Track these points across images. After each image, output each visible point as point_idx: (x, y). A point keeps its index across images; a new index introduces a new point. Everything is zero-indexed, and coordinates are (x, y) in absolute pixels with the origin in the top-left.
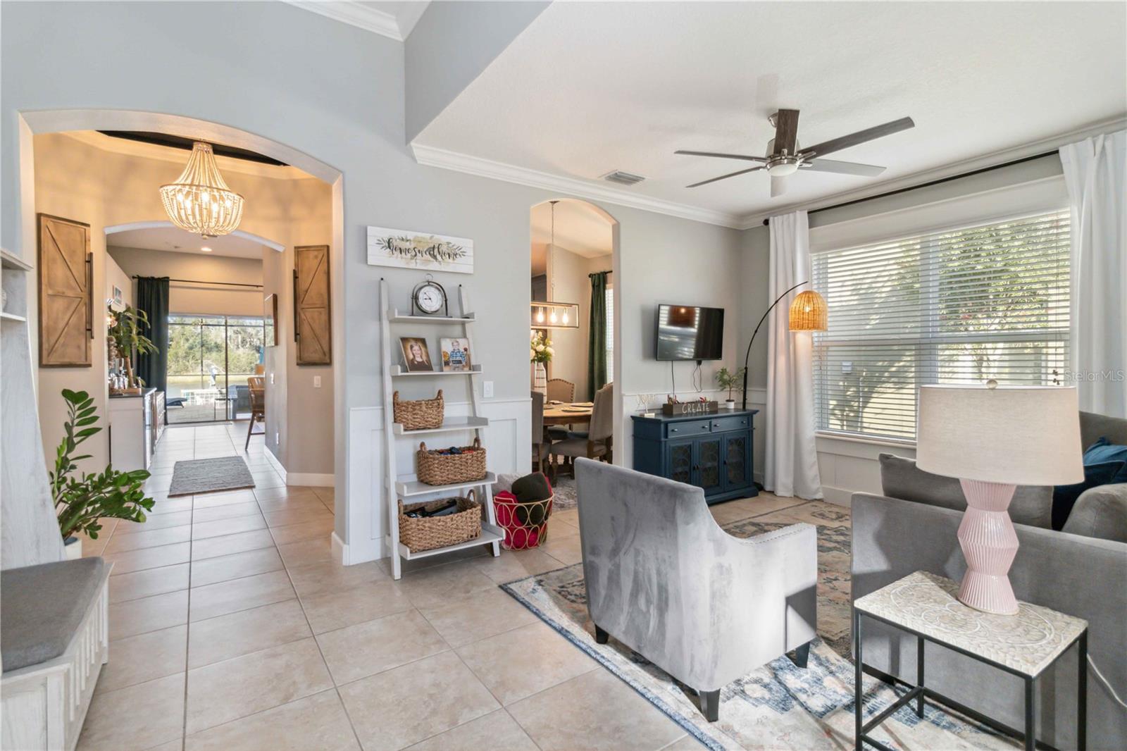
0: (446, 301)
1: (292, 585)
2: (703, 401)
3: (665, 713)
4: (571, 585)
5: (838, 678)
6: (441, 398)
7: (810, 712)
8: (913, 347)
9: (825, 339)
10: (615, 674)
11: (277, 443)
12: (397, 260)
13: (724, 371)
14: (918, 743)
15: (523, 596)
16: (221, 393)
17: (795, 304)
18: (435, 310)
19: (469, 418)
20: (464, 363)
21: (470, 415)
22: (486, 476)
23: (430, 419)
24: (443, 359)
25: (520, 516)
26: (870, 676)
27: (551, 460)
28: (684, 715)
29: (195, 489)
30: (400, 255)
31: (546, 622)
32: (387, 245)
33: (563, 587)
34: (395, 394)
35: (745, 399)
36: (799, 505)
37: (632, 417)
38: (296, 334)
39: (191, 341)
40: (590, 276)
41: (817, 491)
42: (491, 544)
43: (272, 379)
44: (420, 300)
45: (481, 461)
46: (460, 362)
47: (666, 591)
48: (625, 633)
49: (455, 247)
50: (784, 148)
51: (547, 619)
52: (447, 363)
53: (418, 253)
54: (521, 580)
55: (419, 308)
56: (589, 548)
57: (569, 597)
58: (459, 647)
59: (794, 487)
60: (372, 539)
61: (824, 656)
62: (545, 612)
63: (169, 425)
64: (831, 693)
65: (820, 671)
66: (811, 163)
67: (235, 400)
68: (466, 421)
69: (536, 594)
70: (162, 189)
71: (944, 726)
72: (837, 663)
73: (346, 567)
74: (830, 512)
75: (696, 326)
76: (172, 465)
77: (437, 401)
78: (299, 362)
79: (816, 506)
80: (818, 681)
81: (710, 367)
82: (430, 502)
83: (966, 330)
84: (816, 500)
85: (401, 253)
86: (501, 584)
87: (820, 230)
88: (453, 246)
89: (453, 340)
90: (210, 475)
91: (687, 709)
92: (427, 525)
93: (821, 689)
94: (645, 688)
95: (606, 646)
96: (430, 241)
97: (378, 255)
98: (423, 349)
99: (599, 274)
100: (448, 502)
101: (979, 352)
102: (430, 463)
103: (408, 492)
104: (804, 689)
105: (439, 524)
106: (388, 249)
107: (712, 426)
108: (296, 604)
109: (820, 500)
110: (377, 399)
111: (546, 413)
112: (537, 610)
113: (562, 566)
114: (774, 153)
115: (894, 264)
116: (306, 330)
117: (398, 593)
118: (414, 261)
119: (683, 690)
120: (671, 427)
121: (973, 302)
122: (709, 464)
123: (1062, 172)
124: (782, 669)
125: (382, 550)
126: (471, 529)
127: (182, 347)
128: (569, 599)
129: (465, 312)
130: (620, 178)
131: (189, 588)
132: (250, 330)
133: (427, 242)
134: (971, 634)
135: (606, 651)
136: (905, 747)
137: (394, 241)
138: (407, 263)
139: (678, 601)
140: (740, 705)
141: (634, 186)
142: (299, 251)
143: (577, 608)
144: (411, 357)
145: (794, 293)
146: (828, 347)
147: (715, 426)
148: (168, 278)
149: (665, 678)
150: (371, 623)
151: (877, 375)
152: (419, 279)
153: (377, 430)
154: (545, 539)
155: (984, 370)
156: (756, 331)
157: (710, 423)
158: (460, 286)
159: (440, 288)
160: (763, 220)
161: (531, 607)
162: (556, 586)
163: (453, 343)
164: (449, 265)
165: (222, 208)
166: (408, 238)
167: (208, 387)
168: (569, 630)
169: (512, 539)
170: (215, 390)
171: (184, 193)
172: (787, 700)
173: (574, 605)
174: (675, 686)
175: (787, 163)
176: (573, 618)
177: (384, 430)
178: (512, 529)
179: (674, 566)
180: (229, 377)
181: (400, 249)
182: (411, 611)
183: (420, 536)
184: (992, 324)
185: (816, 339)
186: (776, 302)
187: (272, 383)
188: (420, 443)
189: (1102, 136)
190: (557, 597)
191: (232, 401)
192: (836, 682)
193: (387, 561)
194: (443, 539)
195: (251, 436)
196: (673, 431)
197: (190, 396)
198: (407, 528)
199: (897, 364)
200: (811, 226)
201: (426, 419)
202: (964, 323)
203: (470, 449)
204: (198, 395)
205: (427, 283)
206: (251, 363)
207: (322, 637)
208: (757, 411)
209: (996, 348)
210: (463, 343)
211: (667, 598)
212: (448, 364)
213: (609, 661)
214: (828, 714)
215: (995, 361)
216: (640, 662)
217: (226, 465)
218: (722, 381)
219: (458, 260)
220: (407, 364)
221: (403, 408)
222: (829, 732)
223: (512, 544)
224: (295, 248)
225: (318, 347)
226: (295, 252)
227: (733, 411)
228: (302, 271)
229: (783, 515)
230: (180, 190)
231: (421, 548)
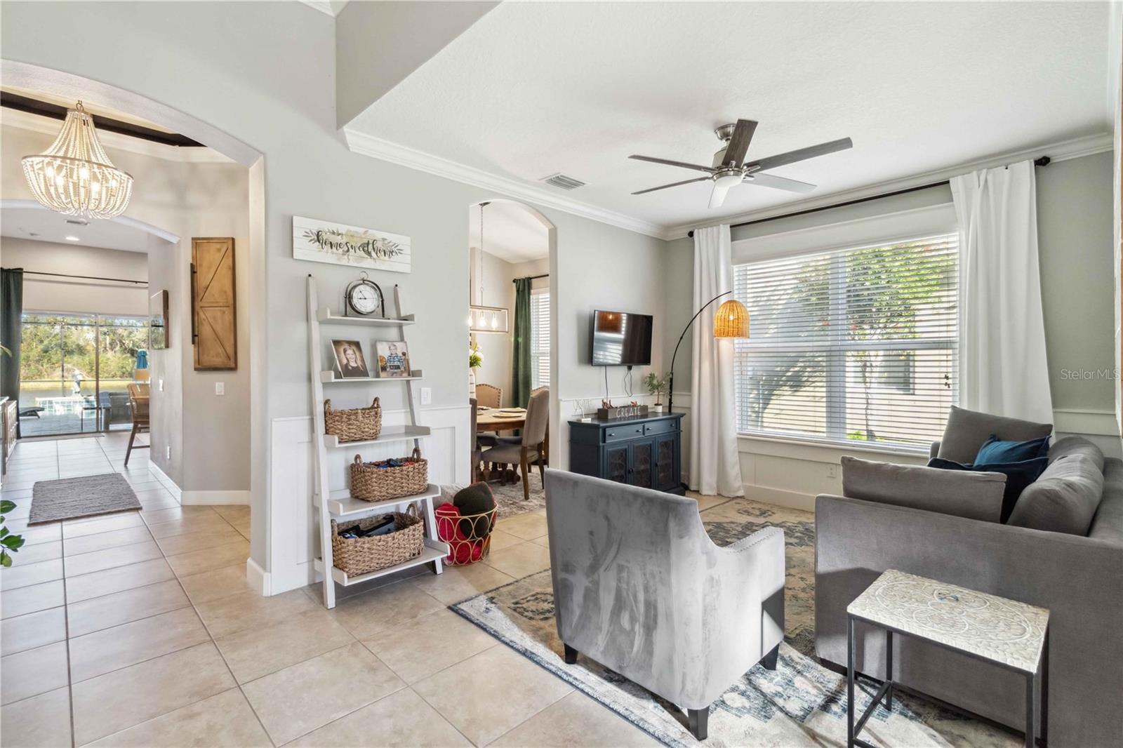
0: (382, 301)
1: (204, 625)
2: (634, 405)
3: (653, 735)
4: (525, 600)
5: (806, 677)
6: (378, 407)
7: (791, 717)
8: (824, 354)
9: (745, 346)
10: (592, 697)
11: (168, 457)
12: (328, 256)
13: (652, 377)
14: (895, 737)
15: (476, 616)
16: (88, 401)
17: (720, 313)
18: (370, 311)
19: (407, 427)
20: (402, 369)
21: (407, 424)
22: (428, 489)
23: (367, 430)
24: (380, 364)
25: (464, 528)
26: (833, 672)
27: (482, 468)
28: (673, 735)
29: (63, 514)
30: (330, 250)
31: (506, 644)
32: (316, 238)
33: (517, 603)
34: (327, 402)
35: (670, 403)
36: (724, 503)
37: (569, 422)
38: (194, 336)
39: (46, 342)
40: (514, 281)
41: (739, 489)
42: (433, 562)
43: (161, 386)
44: (354, 300)
45: (422, 472)
46: (398, 367)
47: (655, 608)
48: (604, 653)
49: (391, 244)
50: (733, 160)
51: (508, 641)
52: (384, 369)
53: (350, 249)
54: (472, 599)
55: (353, 308)
56: (560, 564)
57: (526, 614)
58: (417, 682)
59: (718, 486)
60: (298, 564)
61: (788, 656)
62: (504, 633)
63: (22, 440)
64: (805, 695)
65: (788, 671)
66: (753, 177)
67: (107, 410)
68: (403, 431)
69: (490, 613)
70: (24, 160)
71: (911, 716)
72: (800, 661)
73: (266, 597)
74: (753, 508)
75: (623, 333)
76: (31, 485)
77: (374, 409)
78: (197, 366)
79: (739, 503)
80: (790, 682)
81: (640, 371)
82: (365, 520)
83: (853, 339)
84: (738, 497)
85: (332, 248)
86: (451, 604)
87: (740, 243)
88: (389, 243)
89: (390, 343)
90: (81, 497)
91: (675, 729)
92: (366, 546)
93: (794, 690)
94: (627, 709)
95: (575, 665)
96: (363, 236)
97: (305, 249)
98: (357, 353)
99: (524, 280)
100: (384, 518)
101: (863, 359)
102: (367, 478)
103: (344, 511)
104: (779, 693)
105: (379, 544)
106: (317, 243)
107: (646, 430)
108: (212, 647)
109: (741, 497)
110: (304, 407)
111: (480, 420)
112: (495, 631)
113: (511, 580)
114: (723, 164)
115: (794, 279)
116: (206, 331)
117: (335, 625)
118: (346, 257)
119: (665, 708)
120: (608, 431)
121: (860, 314)
122: (642, 467)
123: (952, 201)
124: (753, 673)
125: (309, 576)
126: (413, 546)
127: (35, 350)
128: (526, 617)
129: (403, 314)
130: (562, 182)
131: (67, 639)
132: (120, 331)
133: (361, 237)
134: (964, 633)
135: (577, 671)
136: (885, 743)
137: (323, 234)
138: (339, 259)
139: (669, 617)
140: (724, 717)
141: (573, 190)
142: (197, 243)
143: (538, 626)
144: (345, 361)
145: (718, 303)
146: (747, 353)
147: (648, 429)
148: (22, 269)
149: (644, 696)
150: (308, 663)
151: (775, 379)
152: (353, 277)
153: (304, 442)
154: (488, 552)
155: (867, 374)
156: (681, 338)
157: (644, 426)
158: (396, 285)
159: (377, 287)
160: (689, 231)
161: (488, 629)
162: (510, 603)
163: (390, 348)
164: (384, 263)
165: (104, 189)
166: (340, 232)
167: (70, 394)
168: (533, 651)
169: (455, 555)
170: (79, 398)
171: (55, 166)
172: (767, 704)
173: (533, 622)
174: (656, 704)
175: (733, 175)
176: (534, 637)
177: (312, 442)
178: (454, 544)
179: (666, 583)
180: (100, 382)
181: (331, 243)
182: (353, 645)
183: (358, 558)
184: (874, 334)
185: (737, 346)
186: (701, 310)
187: (161, 389)
188: (354, 457)
189: (985, 171)
190: (514, 615)
191: (103, 410)
192: (806, 682)
193: (317, 588)
194: (383, 561)
195: (132, 450)
196: (610, 435)
197: (47, 405)
198: (343, 550)
199: (792, 370)
200: (733, 240)
201: (363, 430)
202: (852, 333)
203: (409, 460)
204: (57, 403)
205: (362, 282)
206: (123, 367)
207: (250, 686)
208: (685, 414)
209: (877, 356)
210: (400, 348)
211: (656, 616)
212: (386, 370)
213: (582, 682)
214: (808, 717)
215: (877, 366)
216: (616, 681)
217: (101, 484)
218: (651, 385)
219: (395, 258)
220: (340, 369)
221: (337, 418)
222: (814, 736)
223: (455, 559)
224: (193, 239)
225: (220, 350)
226: (192, 243)
227: (661, 414)
228: (201, 265)
229: (713, 514)
230: (48, 164)
231: (359, 572)
